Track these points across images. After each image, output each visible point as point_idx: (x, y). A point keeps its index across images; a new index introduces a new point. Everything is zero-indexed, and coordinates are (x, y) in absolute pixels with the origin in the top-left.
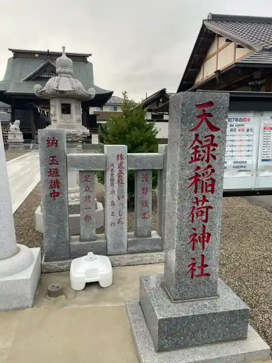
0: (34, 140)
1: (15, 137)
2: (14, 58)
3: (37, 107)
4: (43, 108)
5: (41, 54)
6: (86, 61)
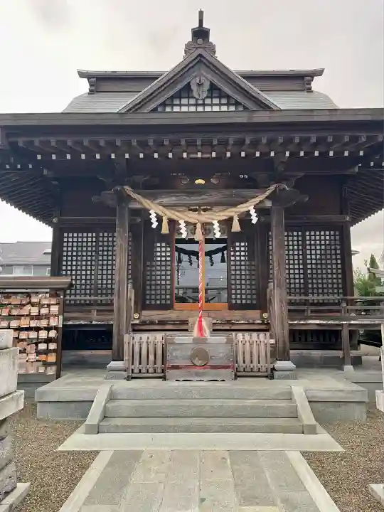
0: (120, 358)
6: (308, 86)
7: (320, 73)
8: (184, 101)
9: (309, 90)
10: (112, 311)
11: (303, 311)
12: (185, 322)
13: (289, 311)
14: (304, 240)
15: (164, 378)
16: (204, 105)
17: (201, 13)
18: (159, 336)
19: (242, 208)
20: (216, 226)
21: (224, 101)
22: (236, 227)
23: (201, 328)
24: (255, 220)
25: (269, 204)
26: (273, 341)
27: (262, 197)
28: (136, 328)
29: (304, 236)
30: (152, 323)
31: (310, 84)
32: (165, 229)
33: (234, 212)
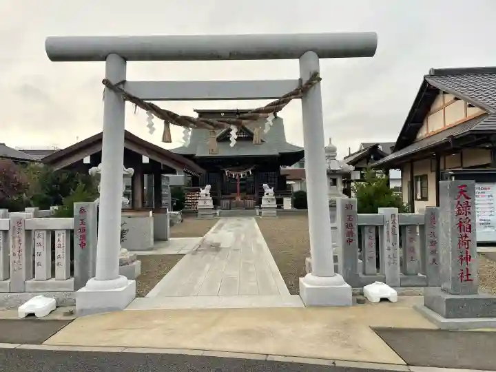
0: (220, 205)
1: (205, 203)
3: (225, 170)
4: (230, 170)
5: (228, 113)
9: (276, 116)
12: (234, 198)
15: (230, 210)
16: (239, 135)
18: (228, 201)
19: (248, 170)
20: (241, 175)
21: (245, 133)
22: (246, 175)
23: (238, 199)
26: (255, 202)
27: (253, 168)
28: (222, 199)
30: (226, 198)
32: (229, 176)
33: (245, 172)
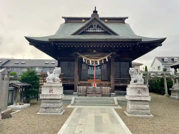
0: (76, 92)
2: (66, 23)
4: (87, 57)
5: (86, 19)
6: (124, 22)
7: (127, 18)
8: (91, 29)
9: (124, 23)
10: (74, 81)
11: (118, 82)
12: (91, 84)
13: (115, 82)
14: (120, 64)
15: (86, 96)
16: (96, 30)
17: (95, 7)
18: (85, 87)
19: (104, 58)
20: (98, 62)
21: (101, 29)
22: (103, 62)
23: (94, 85)
24: (107, 61)
25: (111, 57)
26: (111, 88)
27: (109, 55)
28: (79, 85)
29: (120, 63)
30: (83, 84)
31: (124, 21)
32: (86, 62)
33: (102, 59)
